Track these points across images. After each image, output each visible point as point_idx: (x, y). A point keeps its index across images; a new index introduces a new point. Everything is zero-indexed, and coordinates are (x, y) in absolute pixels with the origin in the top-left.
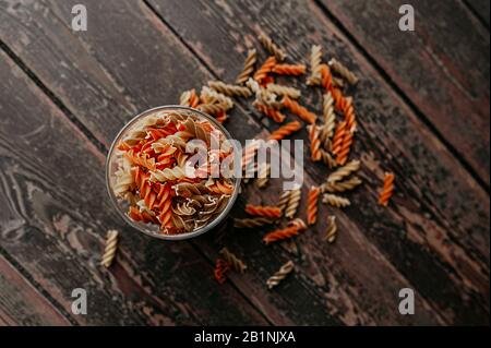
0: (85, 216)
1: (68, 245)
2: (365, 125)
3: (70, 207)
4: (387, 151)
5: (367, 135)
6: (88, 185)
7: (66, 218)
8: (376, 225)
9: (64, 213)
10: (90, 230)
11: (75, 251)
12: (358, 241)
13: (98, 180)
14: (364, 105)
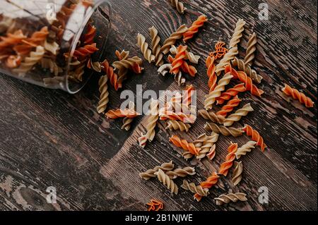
0: (25, 175)
1: (14, 202)
2: (277, 59)
3: (11, 168)
4: (301, 80)
5: (279, 68)
6: (24, 147)
7: (10, 178)
8: (298, 153)
9: (8, 174)
10: (31, 187)
11: (20, 206)
12: (282, 170)
13: (33, 141)
14: (273, 40)
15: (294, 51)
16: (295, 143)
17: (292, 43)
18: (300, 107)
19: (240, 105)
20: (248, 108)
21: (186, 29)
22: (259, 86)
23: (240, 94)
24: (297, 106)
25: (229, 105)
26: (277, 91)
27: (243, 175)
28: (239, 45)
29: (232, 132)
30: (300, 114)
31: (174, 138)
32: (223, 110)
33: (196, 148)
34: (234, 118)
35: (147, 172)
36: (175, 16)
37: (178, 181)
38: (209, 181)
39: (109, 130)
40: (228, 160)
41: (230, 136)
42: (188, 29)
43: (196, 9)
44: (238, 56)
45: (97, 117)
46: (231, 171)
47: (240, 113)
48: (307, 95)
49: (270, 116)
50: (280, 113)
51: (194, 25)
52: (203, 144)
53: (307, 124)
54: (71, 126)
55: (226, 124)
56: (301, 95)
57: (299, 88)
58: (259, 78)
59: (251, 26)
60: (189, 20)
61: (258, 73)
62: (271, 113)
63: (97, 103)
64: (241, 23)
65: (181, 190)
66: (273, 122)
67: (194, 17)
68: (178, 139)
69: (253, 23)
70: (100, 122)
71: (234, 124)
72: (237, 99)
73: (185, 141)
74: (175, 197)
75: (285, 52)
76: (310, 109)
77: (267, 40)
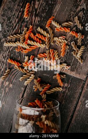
15: (9, 19)
16: (46, 5)
17: (6, 21)
18: (31, 8)
19: (39, 33)
20: (39, 29)
21: (16, 66)
22: (28, 28)
23: (35, 34)
24: (31, 9)
25: (40, 37)
26: (28, 20)
27: (67, 21)
28: (15, 42)
29: (51, 32)
30: (34, 7)
31: (62, 55)
32: (43, 39)
33: (63, 45)
34: (45, 33)
35: (80, 61)
36: (12, 72)
37: (79, 47)
38: (74, 35)
39: (68, 83)
40: (63, 30)
41: (53, 33)
42: (16, 65)
43: (6, 65)
44: (19, 41)
45: (64, 90)
46: (67, 27)
47: (42, 31)
48: (25, 7)
49: (39, 19)
50: (36, 15)
51: (13, 63)
52: (60, 42)
53: (37, 3)
54: (72, 99)
55: (49, 36)
56: (26, 10)
57: (23, 11)
58: (25, 29)
59: (5, 40)
60: (12, 66)
61: (23, 30)
62: (38, 19)
63: (59, 92)
64: (6, 45)
65: (82, 45)
66: (41, 17)
67: (10, 64)
68: (62, 53)
69: (4, 39)
70: (66, 88)
71: (48, 32)
72: (37, 35)
73: (62, 50)
74: (86, 46)
75: (11, 22)
76: (30, 4)
77: (8, 31)
